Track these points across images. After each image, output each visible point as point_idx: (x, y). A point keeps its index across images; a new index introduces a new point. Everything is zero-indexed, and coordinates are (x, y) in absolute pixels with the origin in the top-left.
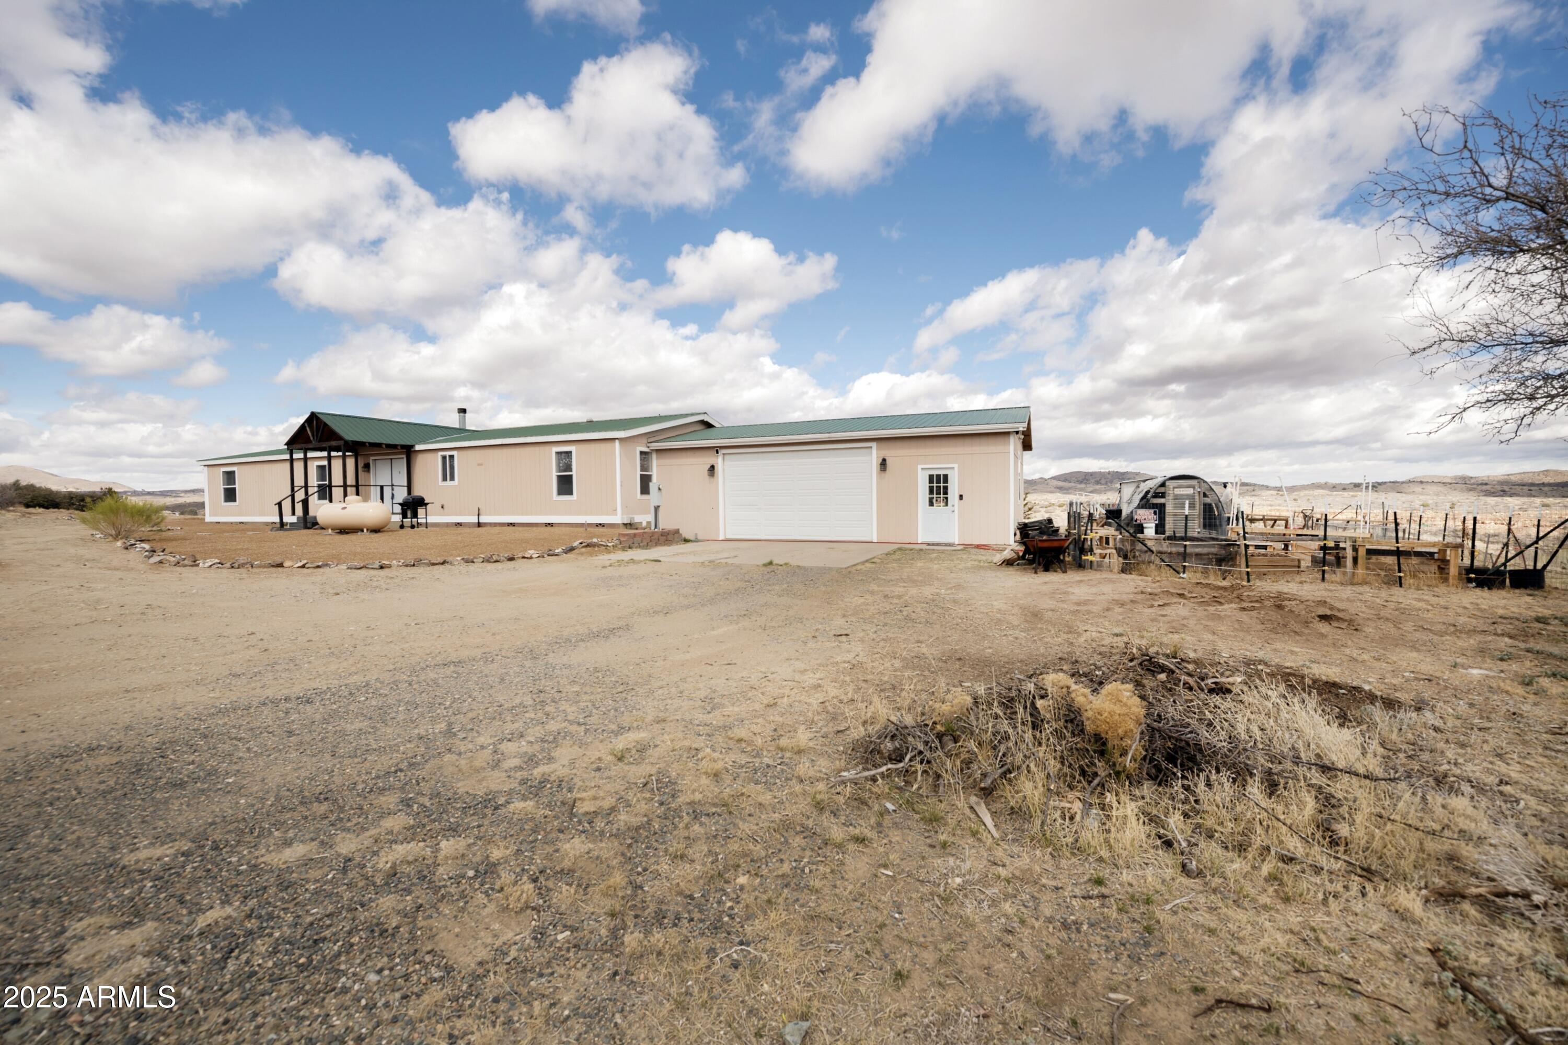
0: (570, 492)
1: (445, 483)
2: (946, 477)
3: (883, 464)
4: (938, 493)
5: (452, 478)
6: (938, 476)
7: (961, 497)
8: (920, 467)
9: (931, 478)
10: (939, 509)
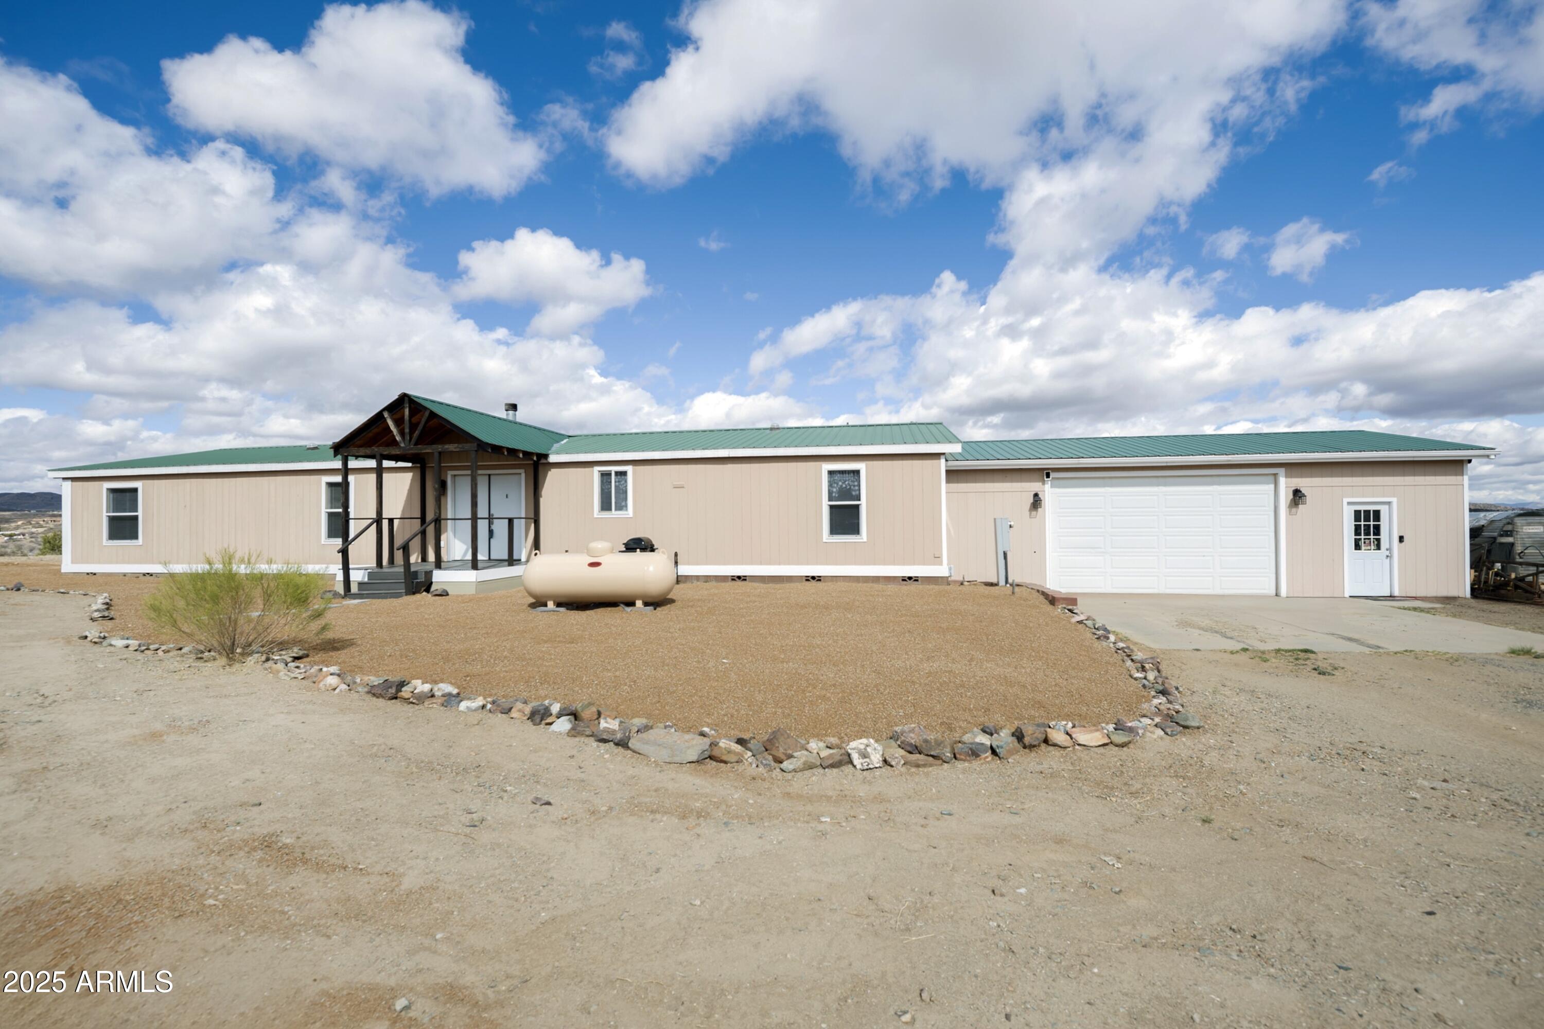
0: (854, 529)
1: (606, 515)
2: (1377, 514)
3: (1298, 495)
4: (1367, 533)
5: (621, 506)
6: (1367, 513)
7: (1401, 539)
8: (1346, 500)
9: (1357, 514)
10: (1368, 554)
